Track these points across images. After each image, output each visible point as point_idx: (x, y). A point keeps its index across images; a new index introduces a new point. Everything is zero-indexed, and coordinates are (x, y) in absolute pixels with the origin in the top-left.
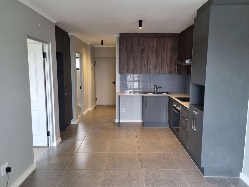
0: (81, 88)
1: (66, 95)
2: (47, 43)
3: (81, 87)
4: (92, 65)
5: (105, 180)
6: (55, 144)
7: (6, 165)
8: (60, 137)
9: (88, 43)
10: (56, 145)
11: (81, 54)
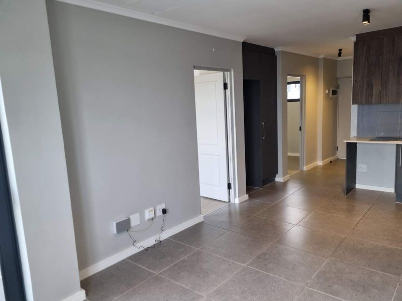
0: (300, 130)
1: (264, 138)
2: (229, 70)
3: (300, 127)
4: (327, 92)
5: (265, 254)
6: (237, 201)
7: (163, 206)
8: (247, 194)
9: (320, 57)
10: (238, 203)
11: (303, 77)
